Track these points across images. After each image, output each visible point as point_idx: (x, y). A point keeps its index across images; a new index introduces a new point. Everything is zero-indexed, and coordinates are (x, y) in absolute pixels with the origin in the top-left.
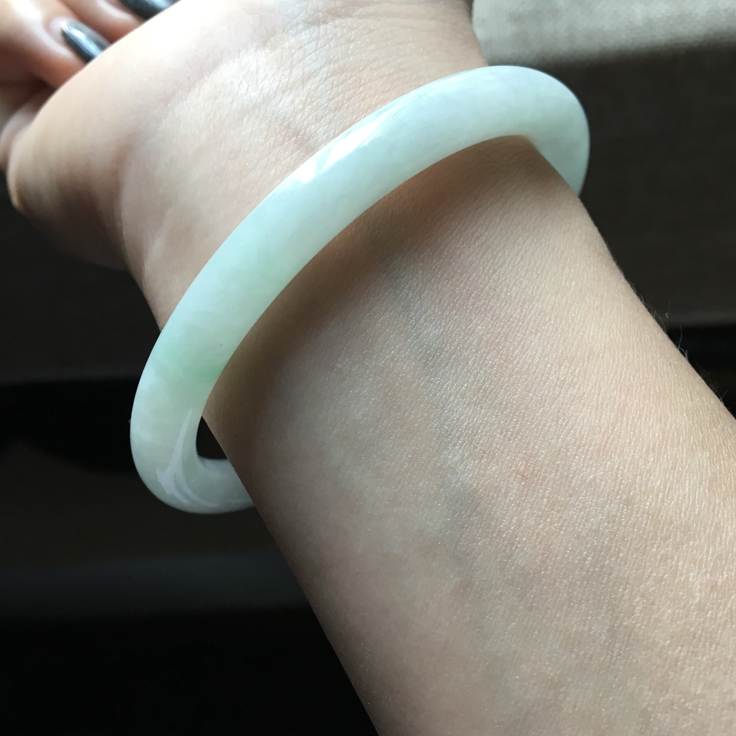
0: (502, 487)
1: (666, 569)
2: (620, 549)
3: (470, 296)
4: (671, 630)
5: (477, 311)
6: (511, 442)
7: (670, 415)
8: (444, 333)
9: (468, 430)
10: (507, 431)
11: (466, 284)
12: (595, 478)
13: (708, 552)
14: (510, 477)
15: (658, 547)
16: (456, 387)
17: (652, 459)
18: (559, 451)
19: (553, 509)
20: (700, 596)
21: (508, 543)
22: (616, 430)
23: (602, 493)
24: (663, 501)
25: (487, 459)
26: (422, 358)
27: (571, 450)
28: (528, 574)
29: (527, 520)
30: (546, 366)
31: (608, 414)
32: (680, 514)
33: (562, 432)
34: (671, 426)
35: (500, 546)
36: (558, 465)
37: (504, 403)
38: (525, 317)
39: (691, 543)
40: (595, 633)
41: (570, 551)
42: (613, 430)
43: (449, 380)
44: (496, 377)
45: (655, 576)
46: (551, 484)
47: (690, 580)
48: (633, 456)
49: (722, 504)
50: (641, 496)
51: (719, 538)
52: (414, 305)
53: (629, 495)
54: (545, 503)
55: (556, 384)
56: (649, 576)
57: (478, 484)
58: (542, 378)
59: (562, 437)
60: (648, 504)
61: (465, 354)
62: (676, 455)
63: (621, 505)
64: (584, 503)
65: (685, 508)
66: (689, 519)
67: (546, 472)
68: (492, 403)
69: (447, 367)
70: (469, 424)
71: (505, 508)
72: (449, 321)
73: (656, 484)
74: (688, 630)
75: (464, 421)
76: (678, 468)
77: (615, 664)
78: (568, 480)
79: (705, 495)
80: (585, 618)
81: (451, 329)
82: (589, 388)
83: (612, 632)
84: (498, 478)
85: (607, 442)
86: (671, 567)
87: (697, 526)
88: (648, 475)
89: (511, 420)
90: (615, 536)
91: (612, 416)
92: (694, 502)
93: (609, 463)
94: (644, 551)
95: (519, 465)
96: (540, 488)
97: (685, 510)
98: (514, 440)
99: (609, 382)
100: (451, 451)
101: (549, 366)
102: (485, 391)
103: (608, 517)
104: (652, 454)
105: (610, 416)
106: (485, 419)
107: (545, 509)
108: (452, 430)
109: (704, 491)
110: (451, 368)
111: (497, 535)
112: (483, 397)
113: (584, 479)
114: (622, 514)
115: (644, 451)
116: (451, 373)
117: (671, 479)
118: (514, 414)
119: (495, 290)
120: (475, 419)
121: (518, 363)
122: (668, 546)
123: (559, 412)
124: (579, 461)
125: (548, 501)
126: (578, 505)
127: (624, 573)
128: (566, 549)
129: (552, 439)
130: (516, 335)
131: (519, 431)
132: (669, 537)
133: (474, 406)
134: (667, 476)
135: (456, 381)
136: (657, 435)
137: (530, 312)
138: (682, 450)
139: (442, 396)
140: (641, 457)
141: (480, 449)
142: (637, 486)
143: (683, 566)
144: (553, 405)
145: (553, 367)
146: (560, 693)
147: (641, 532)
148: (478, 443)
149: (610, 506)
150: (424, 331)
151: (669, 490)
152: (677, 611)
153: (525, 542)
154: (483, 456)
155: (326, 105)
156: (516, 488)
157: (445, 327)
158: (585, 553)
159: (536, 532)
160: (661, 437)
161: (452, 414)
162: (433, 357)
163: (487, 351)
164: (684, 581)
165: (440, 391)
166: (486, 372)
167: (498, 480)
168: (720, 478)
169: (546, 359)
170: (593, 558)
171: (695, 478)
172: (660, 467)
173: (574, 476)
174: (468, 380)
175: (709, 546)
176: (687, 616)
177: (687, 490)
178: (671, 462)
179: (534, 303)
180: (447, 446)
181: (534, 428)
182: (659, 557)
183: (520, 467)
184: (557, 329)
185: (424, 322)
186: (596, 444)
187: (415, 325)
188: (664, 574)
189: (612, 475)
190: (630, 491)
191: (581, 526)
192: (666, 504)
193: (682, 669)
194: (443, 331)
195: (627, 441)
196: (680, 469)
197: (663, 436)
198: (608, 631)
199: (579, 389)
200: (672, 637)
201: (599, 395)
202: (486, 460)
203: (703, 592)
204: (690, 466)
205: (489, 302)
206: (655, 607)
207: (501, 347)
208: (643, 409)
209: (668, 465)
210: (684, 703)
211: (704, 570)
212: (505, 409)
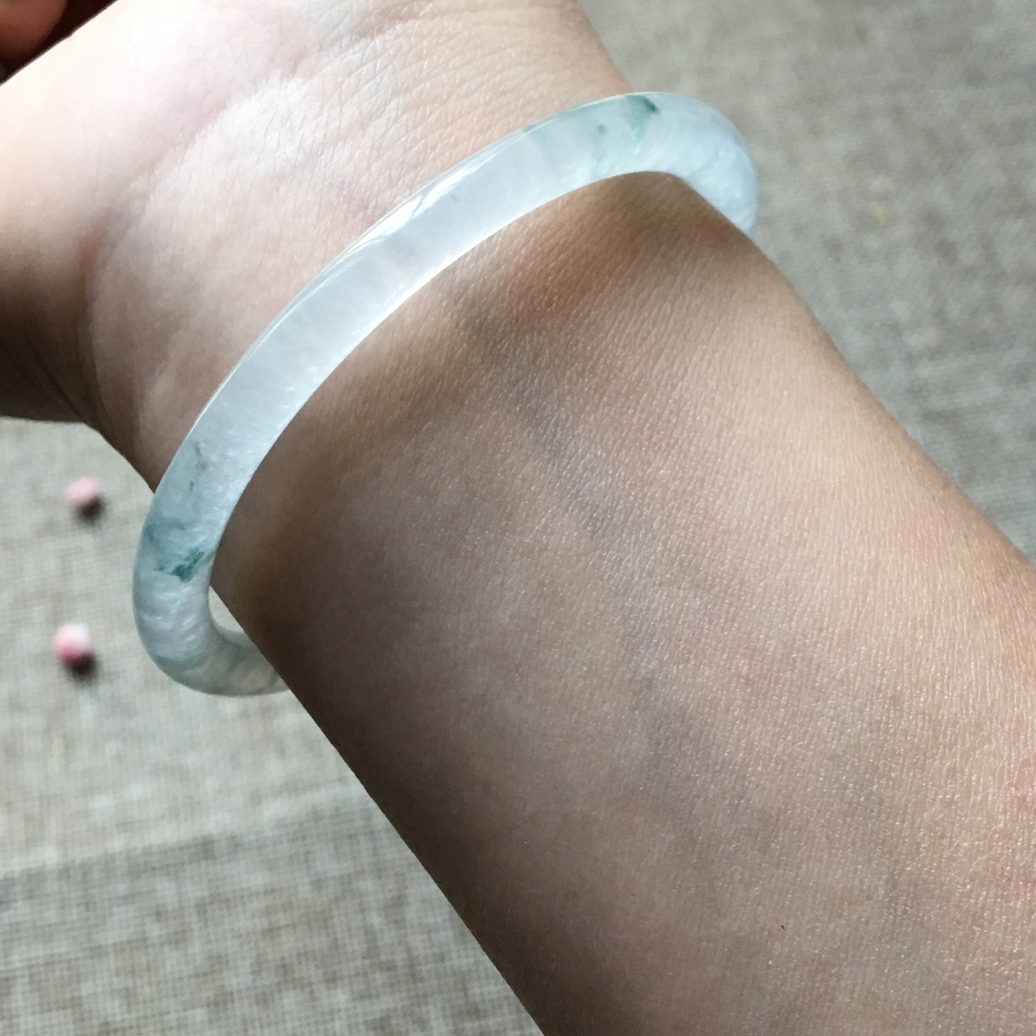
0: (721, 700)
1: (955, 788)
2: (890, 767)
3: (644, 425)
4: (971, 870)
5: (656, 448)
6: (726, 633)
7: (939, 571)
8: (614, 485)
9: (664, 622)
10: (719, 617)
11: (635, 409)
12: (847, 671)
13: (1009, 757)
14: (730, 682)
15: (942, 758)
16: (640, 562)
17: (922, 637)
18: (794, 639)
19: (794, 722)
20: (1005, 818)
21: (737, 777)
22: (868, 600)
23: (858, 691)
24: (942, 693)
25: (696, 661)
26: (587, 524)
27: (809, 636)
28: (771, 816)
29: (759, 741)
30: (762, 518)
31: (855, 579)
32: (967, 709)
33: (795, 611)
34: (943, 587)
35: (727, 782)
36: (795, 660)
37: (710, 578)
38: (725, 450)
39: (986, 747)
40: (869, 888)
41: (824, 777)
42: (864, 601)
43: (629, 552)
44: (693, 541)
45: (942, 799)
46: (786, 688)
47: (990, 798)
48: (895, 635)
49: (1023, 688)
50: (911, 690)
51: (1022, 737)
52: (566, 448)
53: (895, 689)
54: (782, 715)
55: (779, 543)
56: (934, 800)
57: (687, 698)
58: (758, 536)
59: (795, 618)
60: (922, 700)
61: (647, 512)
62: (953, 628)
63: (886, 706)
64: (835, 709)
65: (973, 699)
66: (980, 714)
67: (779, 671)
68: (693, 580)
69: (624, 535)
70: (664, 612)
71: (728, 728)
72: (619, 466)
73: (930, 671)
74: (994, 867)
75: (656, 611)
76: (959, 646)
77: (901, 925)
78: (811, 678)
79: (999, 678)
80: (853, 868)
81: (622, 478)
82: (825, 545)
83: (893, 884)
84: (713, 686)
85: (858, 620)
86: (962, 784)
87: (991, 723)
88: (918, 660)
89: (723, 602)
90: (882, 749)
91: (861, 582)
92: (984, 693)
93: (863, 648)
94: (924, 766)
95: (741, 665)
96: (773, 695)
97: (974, 704)
98: (730, 630)
99: (852, 532)
100: (645, 655)
101: (766, 518)
102: (681, 563)
103: (870, 724)
104: (921, 630)
105: (858, 581)
106: (686, 604)
107: (783, 723)
108: (641, 626)
109: (997, 674)
110: (630, 535)
111: (722, 768)
112: (680, 572)
113: (832, 675)
114: (888, 717)
115: (909, 626)
116: (630, 542)
117: (950, 662)
118: (726, 592)
119: (678, 414)
120: (672, 606)
121: (723, 518)
122: (955, 755)
123: (787, 583)
124: (823, 650)
125: (786, 712)
126: (828, 712)
127: (900, 799)
128: (818, 775)
129: (783, 623)
130: (715, 478)
131: (736, 615)
132: (956, 743)
133: (669, 587)
134: (945, 658)
135: (639, 551)
136: (925, 601)
137: (732, 442)
138: (962, 619)
139: (621, 578)
140: (907, 634)
141: (684, 648)
142: (906, 677)
143: (978, 781)
144: (779, 575)
145: (773, 520)
146: (831, 975)
147: (916, 740)
148: (680, 640)
149: (871, 709)
150: (585, 484)
151: (949, 678)
152: (976, 843)
153: (761, 774)
154: (689, 658)
155: (401, 160)
156: (740, 697)
157: (613, 476)
158: (844, 778)
159: (774, 756)
160: (931, 604)
161: (639, 602)
162: (603, 521)
163: (676, 505)
164: (981, 802)
165: (618, 570)
166: (679, 536)
167: (714, 689)
168: (1017, 654)
169: (762, 509)
170: (856, 783)
171: (983, 657)
172: (934, 646)
173: (818, 672)
174: (655, 550)
175: (1010, 750)
176: (990, 850)
177: (974, 675)
178: (948, 637)
179: (735, 428)
180: (638, 648)
181: (756, 610)
182: (944, 772)
183: (743, 667)
184: (771, 463)
185: (584, 472)
186: (843, 624)
187: (571, 477)
188: (954, 794)
189: (869, 664)
190: (896, 684)
191: (835, 742)
192: (946, 697)
193: (991, 921)
194: (612, 483)
195: (886, 615)
196: (961, 647)
197: (933, 603)
198: (887, 882)
199: (812, 547)
200: (972, 880)
201: (839, 554)
202: (693, 662)
203: (1009, 814)
204: (973, 640)
205: (671, 433)
206: (945, 842)
207: (696, 498)
208: (902, 566)
209: (944, 643)
210: (998, 967)
211: (1007, 783)
212: (712, 586)
